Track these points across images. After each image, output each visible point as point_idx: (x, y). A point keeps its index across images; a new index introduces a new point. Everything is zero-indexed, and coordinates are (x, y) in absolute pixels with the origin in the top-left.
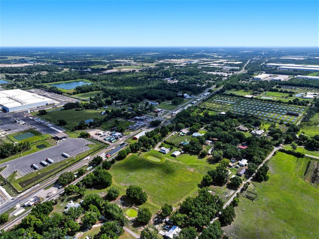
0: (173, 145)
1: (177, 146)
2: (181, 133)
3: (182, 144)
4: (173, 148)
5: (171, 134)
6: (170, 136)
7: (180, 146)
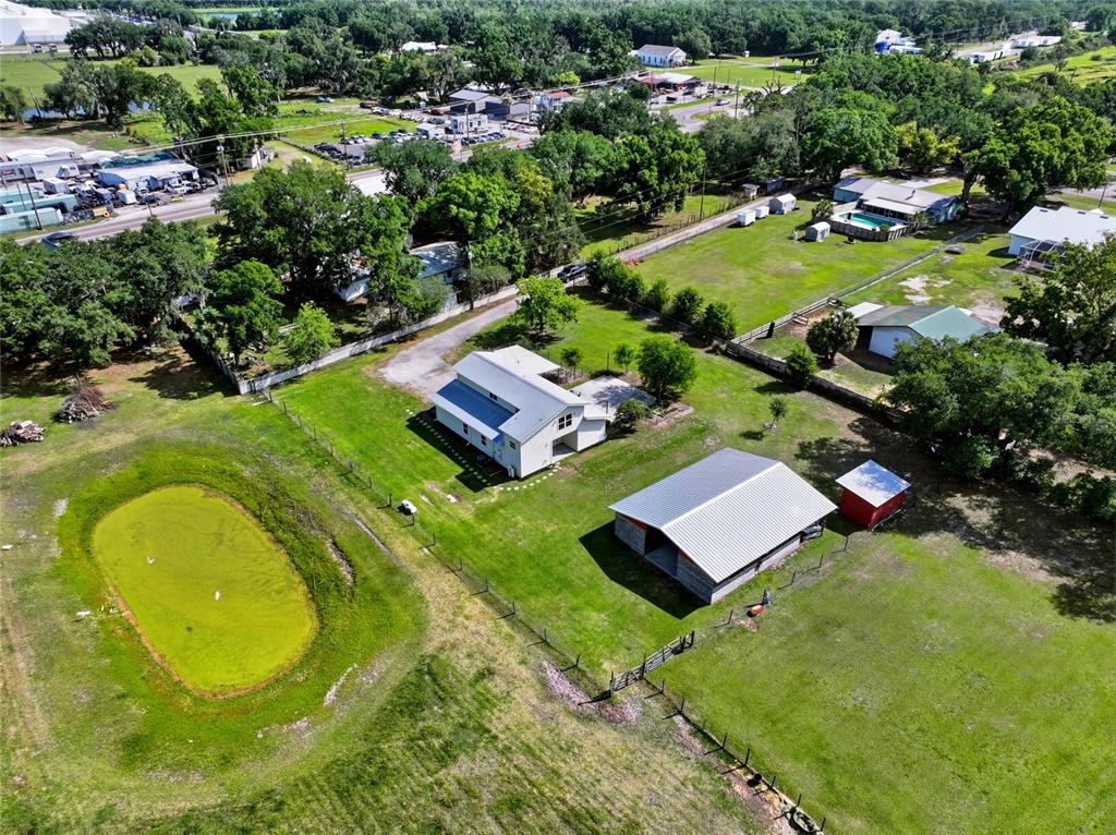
0: (710, 330)
1: (764, 352)
2: (839, 213)
3: (866, 332)
4: (697, 388)
5: (726, 217)
6: (706, 226)
7: (827, 364)
